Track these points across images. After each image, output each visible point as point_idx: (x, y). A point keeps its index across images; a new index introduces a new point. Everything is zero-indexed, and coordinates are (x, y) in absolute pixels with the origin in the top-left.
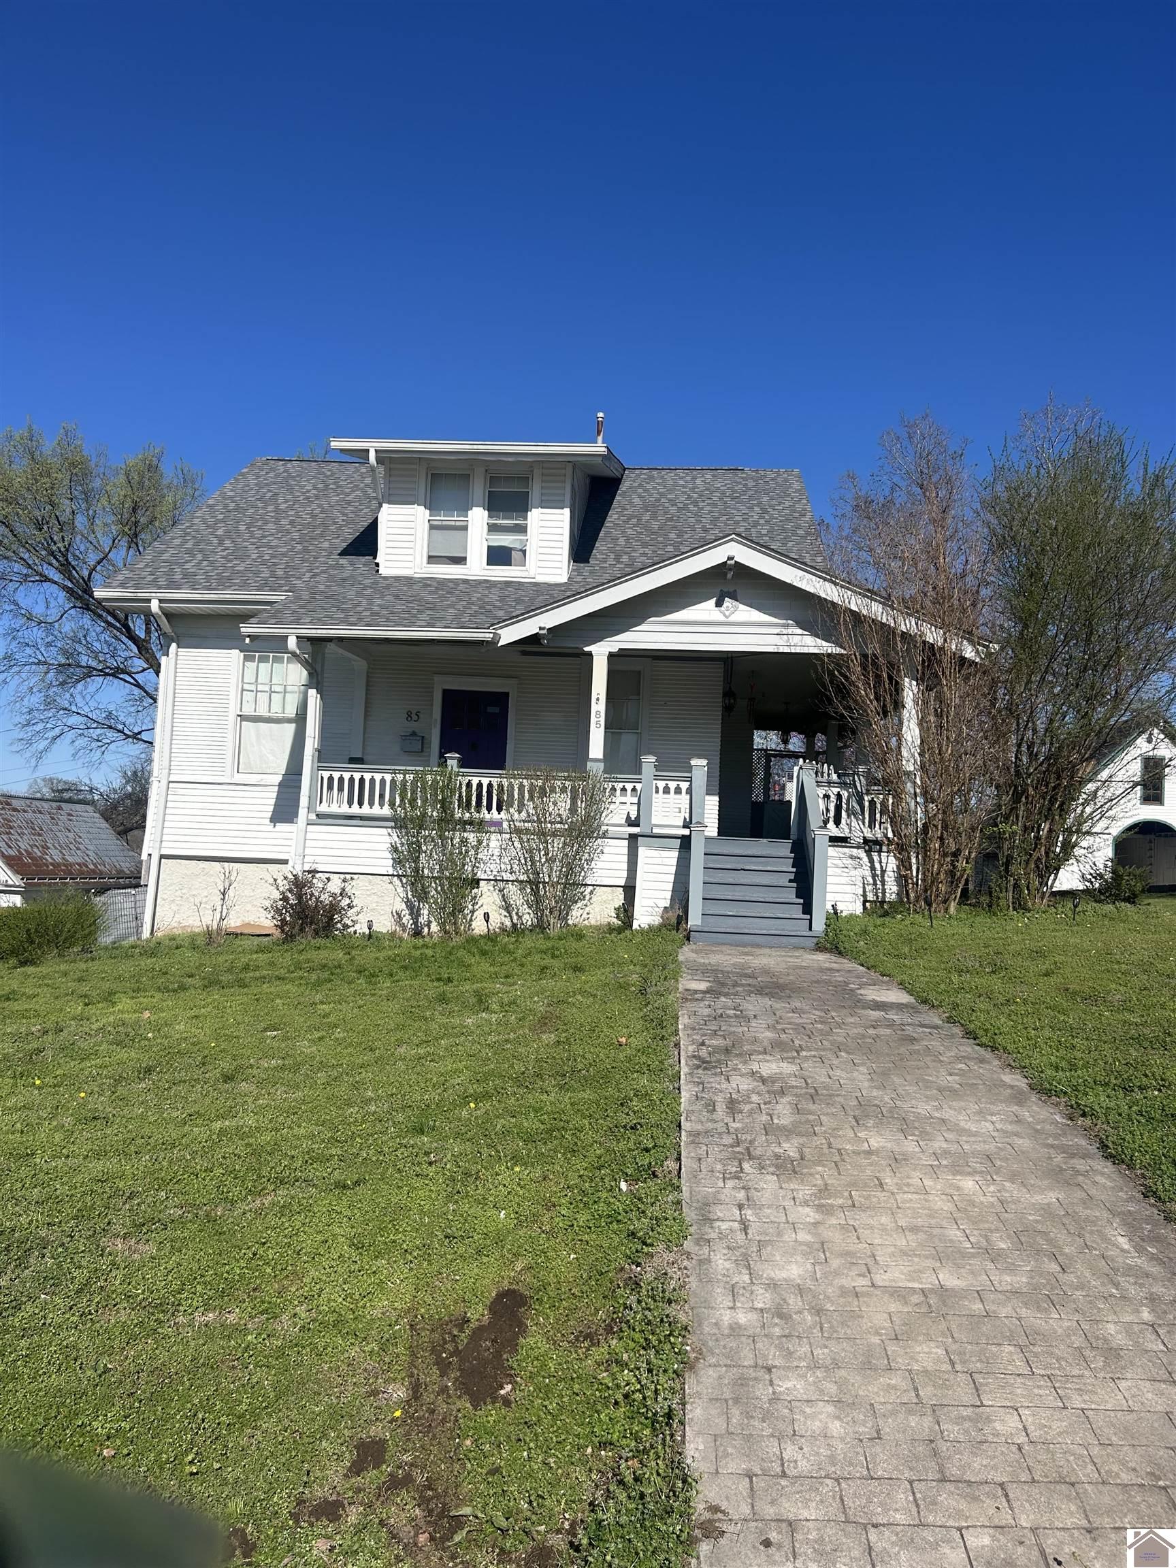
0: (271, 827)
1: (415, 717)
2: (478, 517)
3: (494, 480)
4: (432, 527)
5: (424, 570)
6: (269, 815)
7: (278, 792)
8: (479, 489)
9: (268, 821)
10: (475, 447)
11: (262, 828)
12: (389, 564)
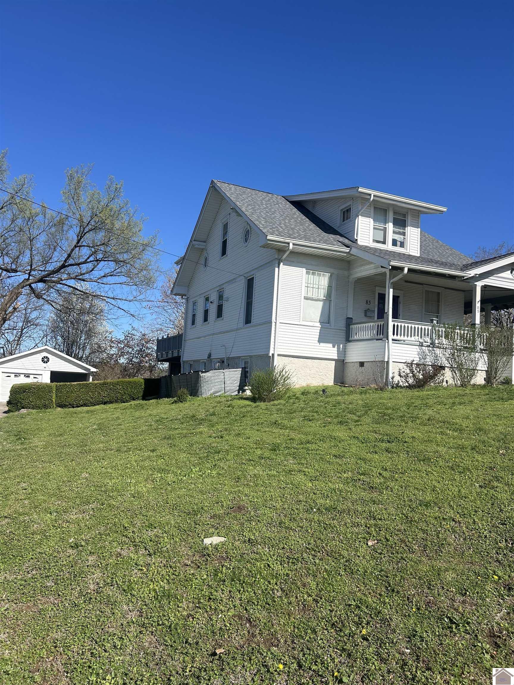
0: (318, 344)
1: (369, 303)
2: (390, 226)
3: (395, 213)
4: (374, 228)
5: (370, 244)
6: (317, 339)
7: (320, 330)
8: (391, 216)
9: (317, 342)
10: (407, 201)
11: (315, 345)
12: (361, 240)
